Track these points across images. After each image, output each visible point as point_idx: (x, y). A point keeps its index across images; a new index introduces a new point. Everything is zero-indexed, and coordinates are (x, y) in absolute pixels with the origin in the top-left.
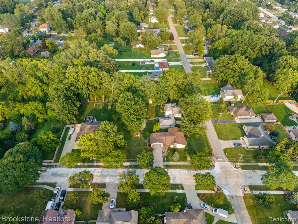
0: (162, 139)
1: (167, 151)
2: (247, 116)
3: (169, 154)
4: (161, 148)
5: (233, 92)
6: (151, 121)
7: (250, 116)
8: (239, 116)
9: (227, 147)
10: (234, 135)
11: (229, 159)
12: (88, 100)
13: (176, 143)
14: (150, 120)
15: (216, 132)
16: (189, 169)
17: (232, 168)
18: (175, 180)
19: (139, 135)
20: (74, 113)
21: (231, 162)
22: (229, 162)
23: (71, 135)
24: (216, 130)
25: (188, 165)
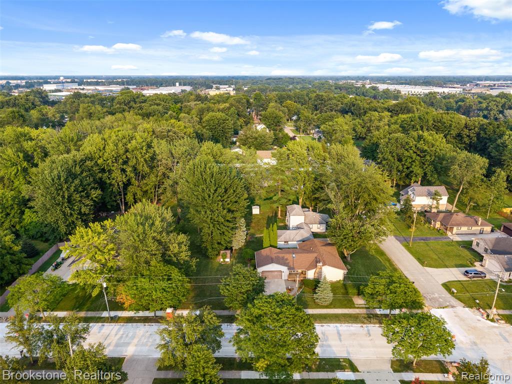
0: (286, 258)
1: (300, 288)
2: (474, 228)
3: (304, 293)
4: (284, 282)
5: (428, 190)
6: (256, 238)
7: (479, 228)
8: (455, 225)
9: (450, 280)
10: (458, 258)
11: (464, 303)
12: (123, 208)
13: (321, 264)
14: (256, 236)
15: (411, 254)
16: (363, 323)
17: (479, 320)
18: (329, 349)
19: (228, 260)
20: (83, 210)
21: (472, 307)
22: (467, 308)
23: (63, 259)
24: (411, 253)
25: (358, 314)
